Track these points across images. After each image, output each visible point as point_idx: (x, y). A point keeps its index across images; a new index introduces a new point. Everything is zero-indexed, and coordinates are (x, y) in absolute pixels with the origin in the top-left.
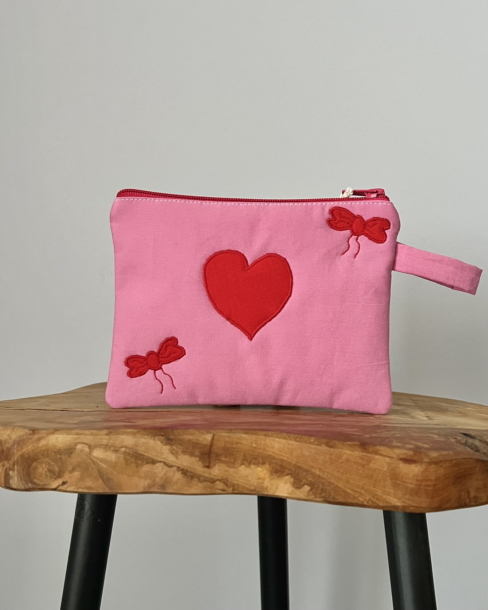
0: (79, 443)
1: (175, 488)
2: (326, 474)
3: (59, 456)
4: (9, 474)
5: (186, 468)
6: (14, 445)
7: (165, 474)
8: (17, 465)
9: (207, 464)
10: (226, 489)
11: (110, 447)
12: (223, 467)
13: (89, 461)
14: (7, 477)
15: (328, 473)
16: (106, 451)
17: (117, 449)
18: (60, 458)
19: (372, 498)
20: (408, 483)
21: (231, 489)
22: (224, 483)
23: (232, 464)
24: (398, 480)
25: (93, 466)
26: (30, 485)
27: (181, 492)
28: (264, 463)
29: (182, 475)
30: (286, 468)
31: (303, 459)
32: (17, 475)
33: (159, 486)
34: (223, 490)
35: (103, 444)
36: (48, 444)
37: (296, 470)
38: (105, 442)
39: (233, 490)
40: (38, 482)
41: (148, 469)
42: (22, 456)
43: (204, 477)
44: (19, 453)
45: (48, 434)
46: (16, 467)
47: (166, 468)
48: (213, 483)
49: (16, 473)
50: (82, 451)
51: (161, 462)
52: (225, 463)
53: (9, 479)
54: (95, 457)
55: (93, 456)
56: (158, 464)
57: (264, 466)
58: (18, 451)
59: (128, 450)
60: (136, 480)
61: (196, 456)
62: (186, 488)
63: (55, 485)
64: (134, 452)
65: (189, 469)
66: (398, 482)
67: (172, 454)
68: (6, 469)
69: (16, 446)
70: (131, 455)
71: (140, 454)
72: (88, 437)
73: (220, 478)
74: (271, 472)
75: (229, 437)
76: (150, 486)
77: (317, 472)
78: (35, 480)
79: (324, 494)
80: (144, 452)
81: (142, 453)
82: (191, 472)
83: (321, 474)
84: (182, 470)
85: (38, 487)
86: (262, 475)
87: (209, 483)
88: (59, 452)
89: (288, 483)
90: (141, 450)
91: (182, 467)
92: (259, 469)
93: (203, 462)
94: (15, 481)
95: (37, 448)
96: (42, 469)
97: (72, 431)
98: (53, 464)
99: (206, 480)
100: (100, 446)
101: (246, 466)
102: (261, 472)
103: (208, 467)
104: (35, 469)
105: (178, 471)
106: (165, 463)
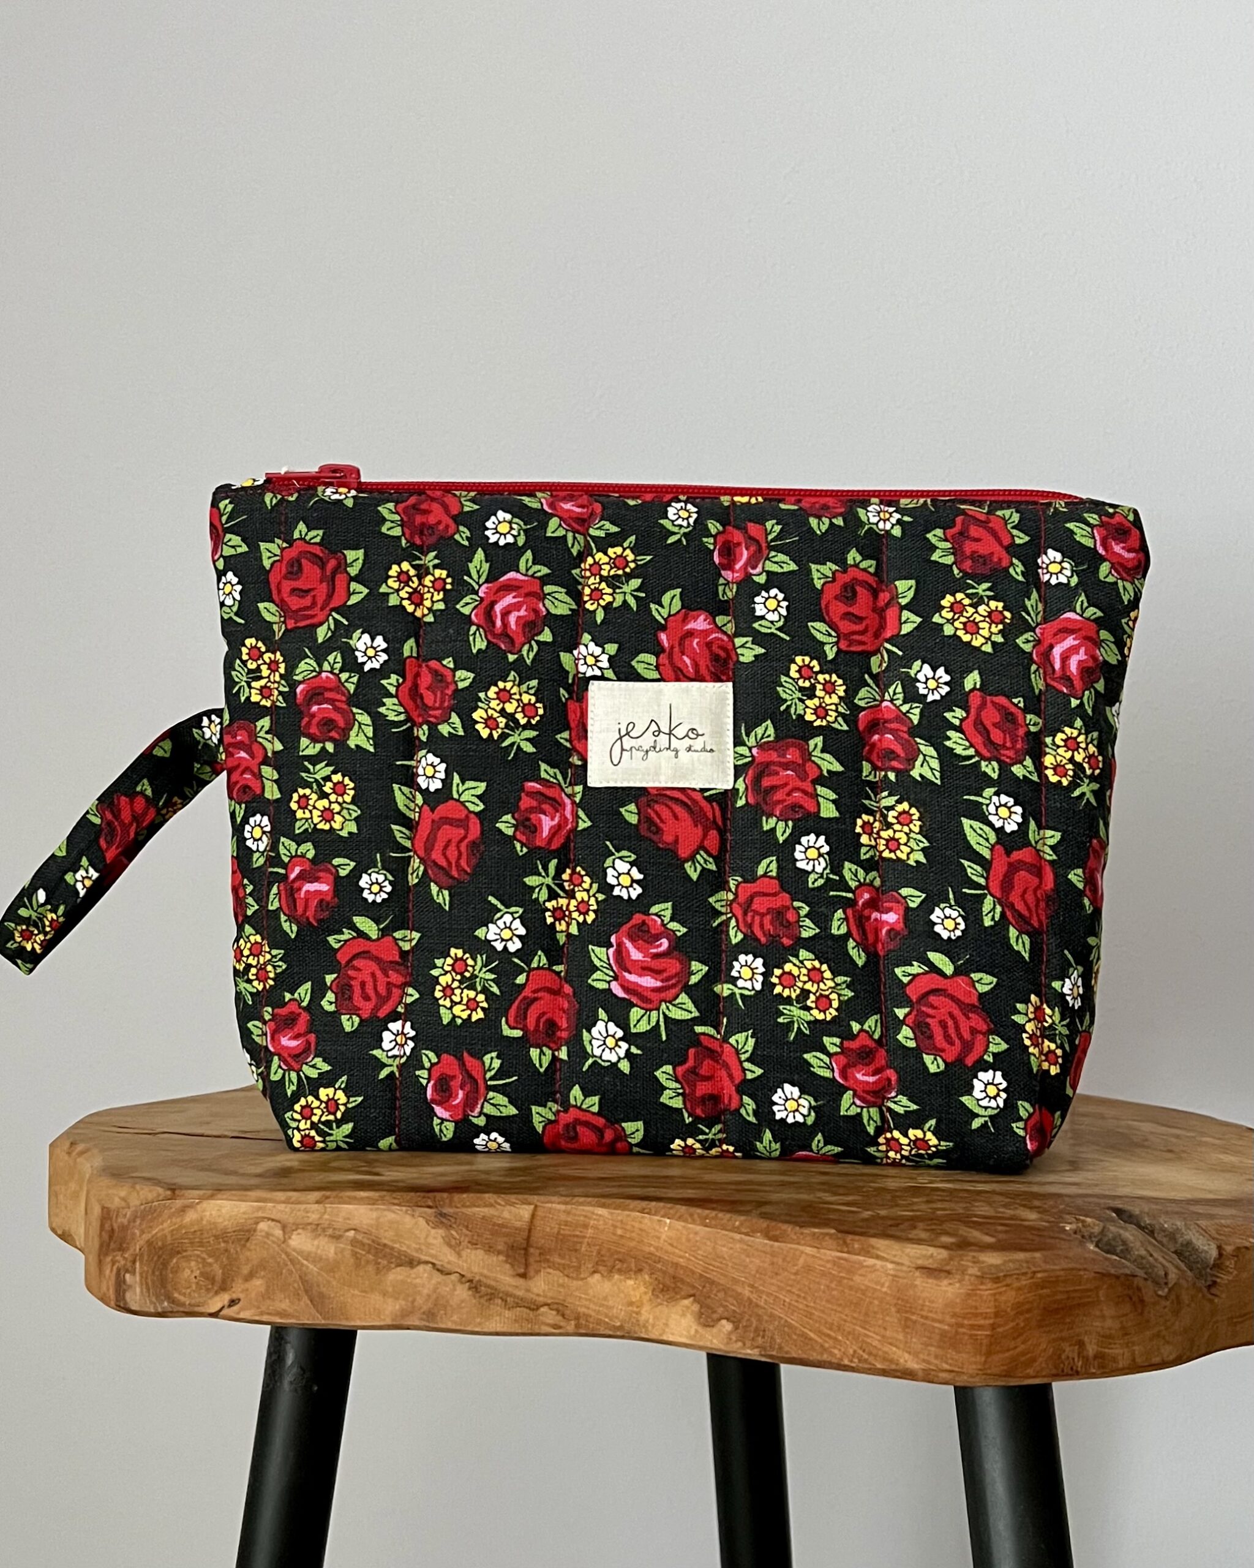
0: (263, 1219)
1: (455, 1318)
2: (764, 1297)
3: (223, 1245)
4: (124, 1281)
5: (477, 1278)
6: (134, 1221)
7: (435, 1291)
8: (141, 1263)
9: (522, 1271)
10: (562, 1324)
11: (324, 1230)
12: (556, 1276)
13: (283, 1256)
14: (121, 1287)
15: (769, 1295)
16: (317, 1236)
17: (337, 1233)
18: (226, 1250)
19: (861, 1352)
20: (934, 1320)
21: (573, 1323)
22: (558, 1311)
23: (573, 1271)
24: (913, 1314)
25: (291, 1267)
26: (166, 1304)
27: (469, 1328)
28: (640, 1270)
29: (470, 1293)
30: (682, 1281)
31: (717, 1264)
32: (141, 1284)
33: (424, 1313)
34: (556, 1326)
35: (310, 1220)
36: (202, 1219)
37: (704, 1287)
38: (314, 1217)
39: (577, 1326)
40: (182, 1298)
41: (400, 1277)
42: (149, 1243)
43: (514, 1296)
44: (146, 1237)
45: (202, 1198)
46: (138, 1264)
47: (438, 1277)
48: (533, 1310)
49: (138, 1278)
50: (268, 1235)
51: (427, 1262)
52: (561, 1268)
53: (124, 1291)
54: (294, 1250)
55: (288, 1246)
56: (421, 1268)
57: (640, 1277)
58: (142, 1232)
59: (360, 1237)
60: (375, 1299)
61: (499, 1253)
62: (478, 1320)
63: (214, 1305)
64: (373, 1241)
65: (484, 1280)
66: (914, 1318)
67: (450, 1245)
68: (119, 1270)
69: (138, 1221)
70: (366, 1248)
71: (385, 1245)
72: (281, 1207)
73: (549, 1301)
74: (654, 1290)
75: (568, 1213)
76: (405, 1314)
77: (746, 1292)
78: (176, 1295)
79: (760, 1340)
80: (392, 1241)
81: (390, 1243)
82: (488, 1286)
83: (754, 1297)
84: (471, 1281)
85: (181, 1309)
86: (635, 1296)
87: (525, 1310)
88: (223, 1236)
89: (689, 1316)
90: (387, 1237)
91: (469, 1276)
92: (631, 1282)
93: (512, 1265)
94: (135, 1297)
95: (181, 1227)
96: (189, 1272)
97: (249, 1193)
98: (210, 1260)
99: (520, 1303)
100: (305, 1226)
101: (602, 1275)
102: (634, 1289)
103: (524, 1276)
104: (176, 1270)
105: (462, 1283)
106: (433, 1264)
